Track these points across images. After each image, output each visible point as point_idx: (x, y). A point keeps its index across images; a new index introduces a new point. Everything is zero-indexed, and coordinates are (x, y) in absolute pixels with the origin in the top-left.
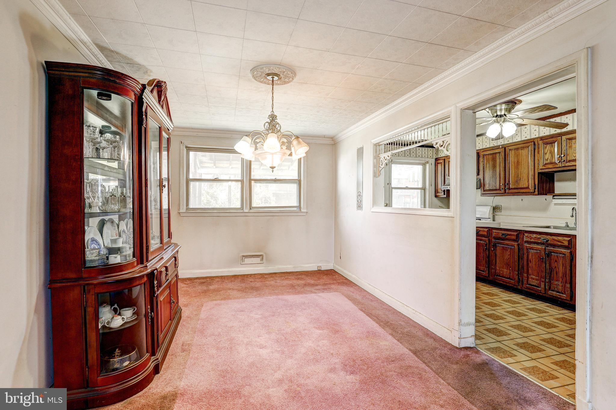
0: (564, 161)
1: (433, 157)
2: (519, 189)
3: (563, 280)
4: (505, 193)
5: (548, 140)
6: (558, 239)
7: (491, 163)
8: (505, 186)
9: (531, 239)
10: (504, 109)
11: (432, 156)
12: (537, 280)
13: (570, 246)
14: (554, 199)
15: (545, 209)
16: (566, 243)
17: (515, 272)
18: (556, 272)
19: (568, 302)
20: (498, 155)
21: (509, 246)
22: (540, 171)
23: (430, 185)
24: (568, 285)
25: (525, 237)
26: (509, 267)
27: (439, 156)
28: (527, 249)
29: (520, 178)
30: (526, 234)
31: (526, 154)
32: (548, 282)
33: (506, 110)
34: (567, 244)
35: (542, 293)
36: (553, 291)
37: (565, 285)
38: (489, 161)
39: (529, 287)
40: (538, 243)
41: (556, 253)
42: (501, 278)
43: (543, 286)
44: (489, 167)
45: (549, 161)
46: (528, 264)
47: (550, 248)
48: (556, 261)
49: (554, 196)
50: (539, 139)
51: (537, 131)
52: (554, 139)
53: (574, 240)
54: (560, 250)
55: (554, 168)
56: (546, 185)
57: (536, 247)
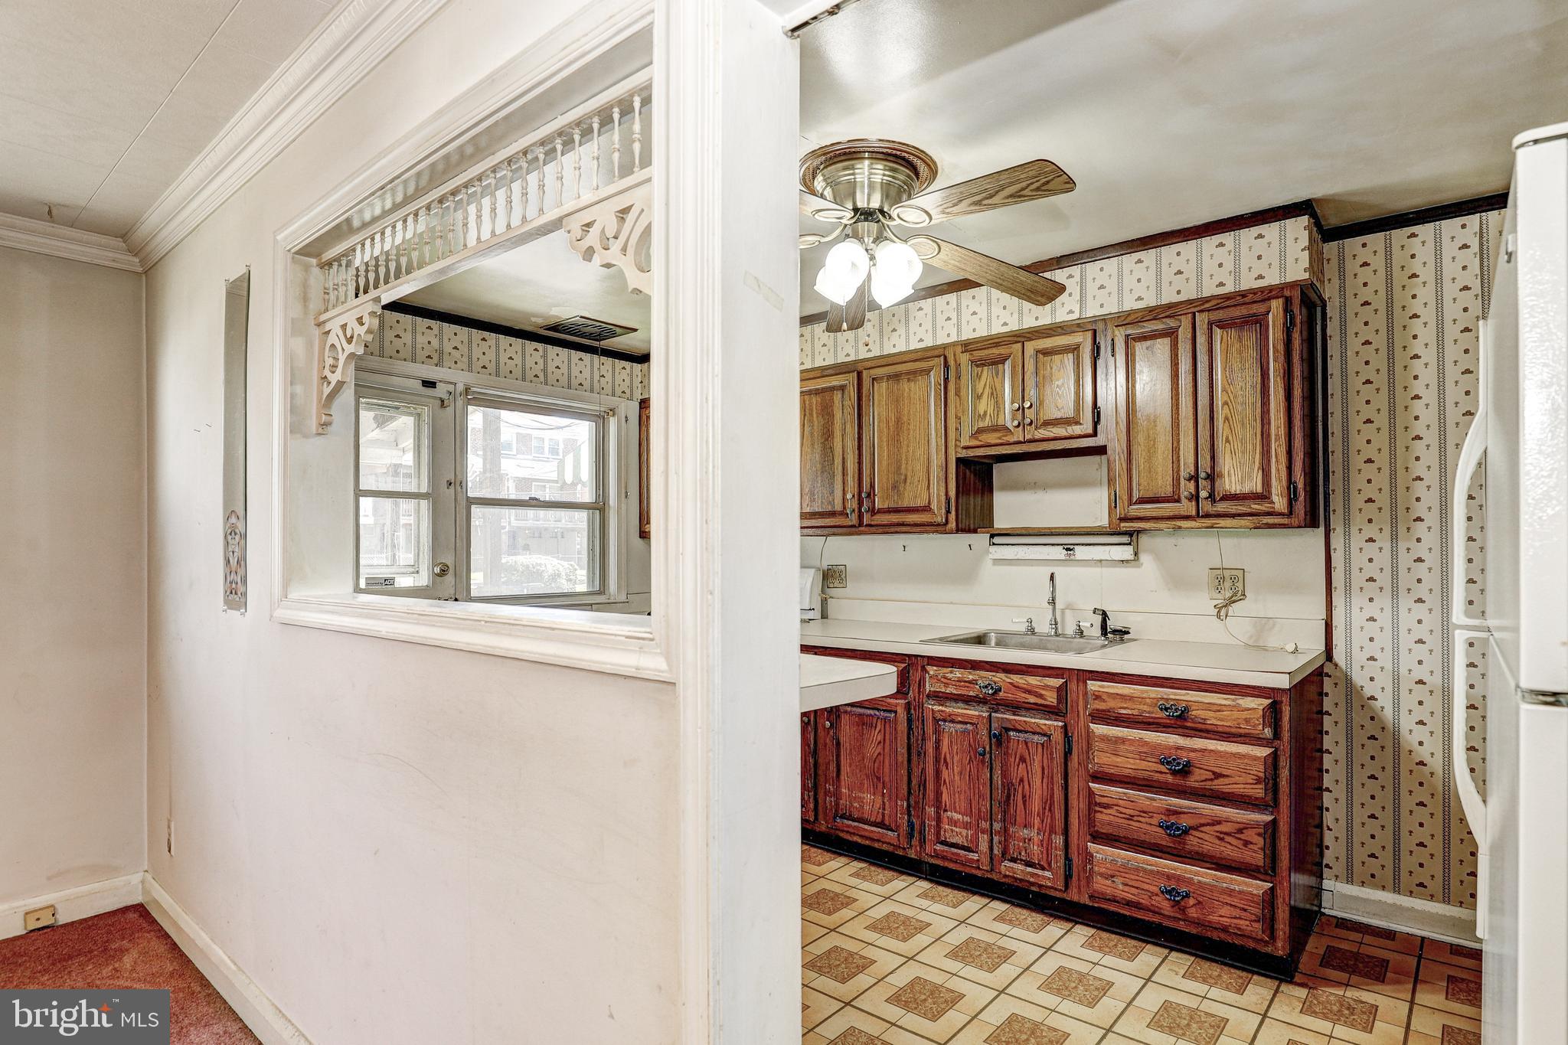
0: (1031, 424)
1: (632, 395)
2: (903, 511)
3: (1043, 821)
4: (861, 524)
5: (986, 352)
6: (1028, 684)
7: (816, 423)
8: (861, 504)
9: (946, 685)
11: (629, 392)
12: (966, 826)
13: (1062, 707)
14: (994, 544)
15: (966, 576)
16: (1051, 698)
17: (899, 803)
18: (1024, 797)
19: (1058, 894)
20: (837, 396)
21: (878, 710)
22: (963, 454)
24: (1059, 841)
25: (927, 680)
26: (880, 786)
28: (936, 721)
29: (906, 476)
30: (932, 670)
31: (924, 393)
32: (999, 832)
33: (887, 191)
34: (1055, 701)
35: (978, 868)
36: (1014, 860)
37: (1050, 839)
38: (811, 414)
39: (943, 851)
40: (967, 700)
41: (1020, 731)
42: (856, 824)
43: (984, 846)
44: (812, 434)
45: (987, 423)
46: (938, 773)
47: (1005, 716)
48: (1023, 760)
49: (992, 536)
50: (959, 349)
51: (954, 320)
52: (1002, 350)
53: (1073, 686)
54: (1033, 720)
55: (1001, 444)
56: (975, 501)
57: (963, 715)
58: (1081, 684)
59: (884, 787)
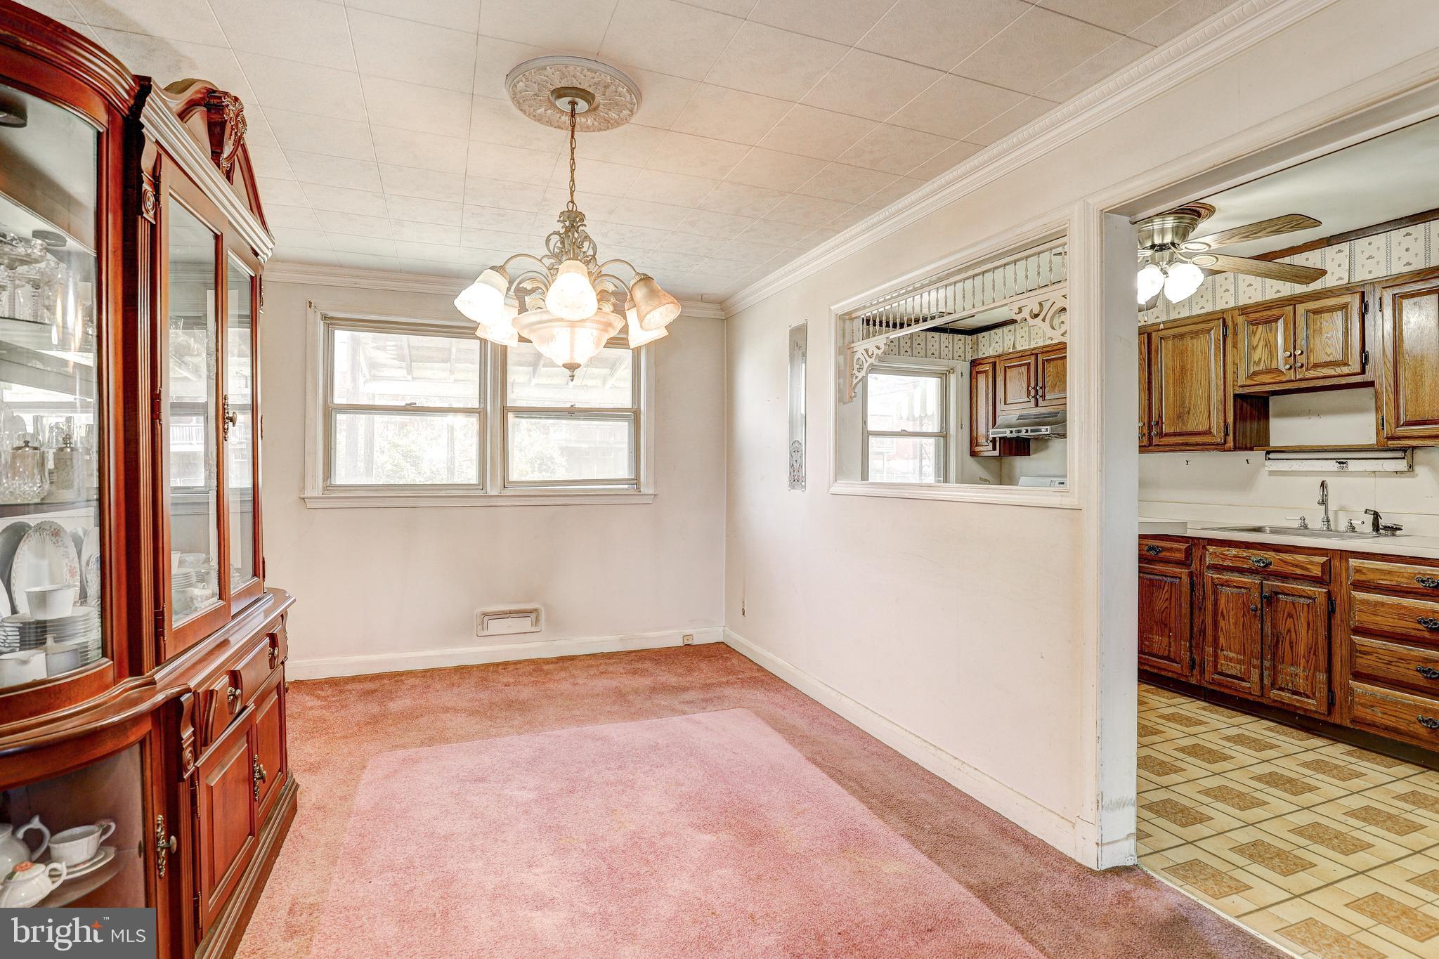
0: (1302, 366)
1: (965, 357)
2: (1186, 435)
3: (1308, 661)
4: (1150, 444)
5: (1261, 314)
6: (1295, 560)
8: (1151, 430)
9: (1224, 560)
10: (1170, 230)
11: (963, 355)
12: (1239, 662)
13: (1326, 578)
14: (1269, 459)
15: (1245, 484)
16: (1317, 572)
17: (1183, 643)
18: (1291, 643)
19: (1322, 718)
21: (1166, 576)
22: (1240, 391)
23: (960, 427)
24: (1322, 677)
25: (1207, 555)
26: (1167, 630)
27: (981, 356)
28: (1214, 585)
29: (1189, 408)
30: (1211, 549)
31: (1205, 349)
32: (1269, 668)
33: (1176, 231)
34: (1320, 573)
35: (1251, 694)
36: (1281, 689)
37: (1313, 674)
39: (1220, 680)
40: (1241, 571)
41: (1288, 595)
42: (1147, 657)
43: (1255, 675)
45: (1261, 367)
46: (1216, 623)
47: (1275, 583)
48: (1290, 615)
49: (1268, 453)
50: (1236, 312)
51: (1232, 291)
52: (1274, 312)
53: (1336, 563)
54: (1300, 587)
55: (1275, 383)
56: (1252, 427)
57: (1237, 581)
58: (1343, 561)
59: (1170, 631)
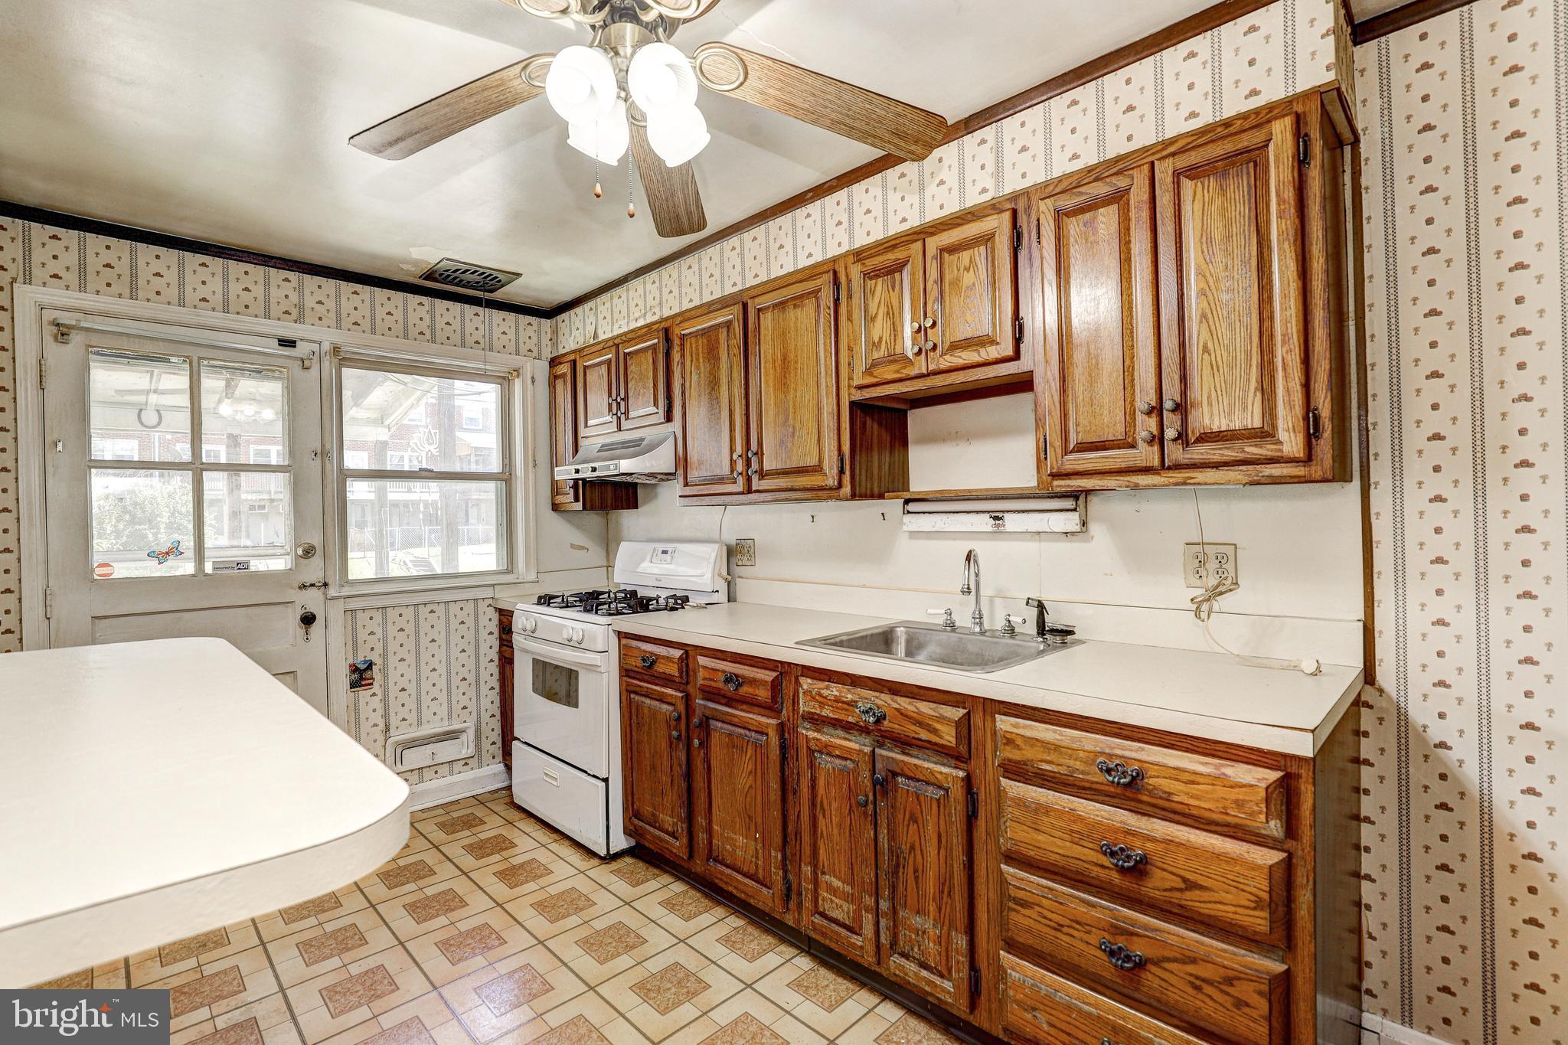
0: (935, 349)
1: (540, 353)
2: (791, 473)
3: (940, 909)
4: (750, 490)
5: (881, 258)
6: (919, 713)
7: (702, 369)
8: (748, 463)
9: (822, 705)
11: (535, 350)
12: (846, 897)
13: (963, 748)
14: (909, 512)
16: (948, 736)
17: (773, 853)
18: (916, 871)
19: (963, 1016)
20: (723, 334)
21: (749, 730)
22: (858, 396)
23: (531, 465)
24: (961, 941)
25: (801, 695)
26: (752, 827)
27: (562, 351)
28: (810, 750)
29: (794, 427)
30: (806, 683)
31: (810, 326)
32: (887, 914)
34: (953, 740)
35: (863, 957)
36: (904, 956)
37: (949, 935)
38: (698, 359)
39: (822, 926)
40: (848, 727)
41: (910, 779)
42: (730, 872)
43: (868, 929)
44: (699, 382)
45: (883, 351)
46: (814, 822)
47: (891, 754)
48: (913, 819)
49: (907, 502)
50: (851, 259)
51: (845, 224)
52: (899, 254)
53: (977, 719)
54: (926, 765)
55: (901, 380)
56: (880, 461)
57: (841, 747)
58: (988, 718)
59: (756, 831)
